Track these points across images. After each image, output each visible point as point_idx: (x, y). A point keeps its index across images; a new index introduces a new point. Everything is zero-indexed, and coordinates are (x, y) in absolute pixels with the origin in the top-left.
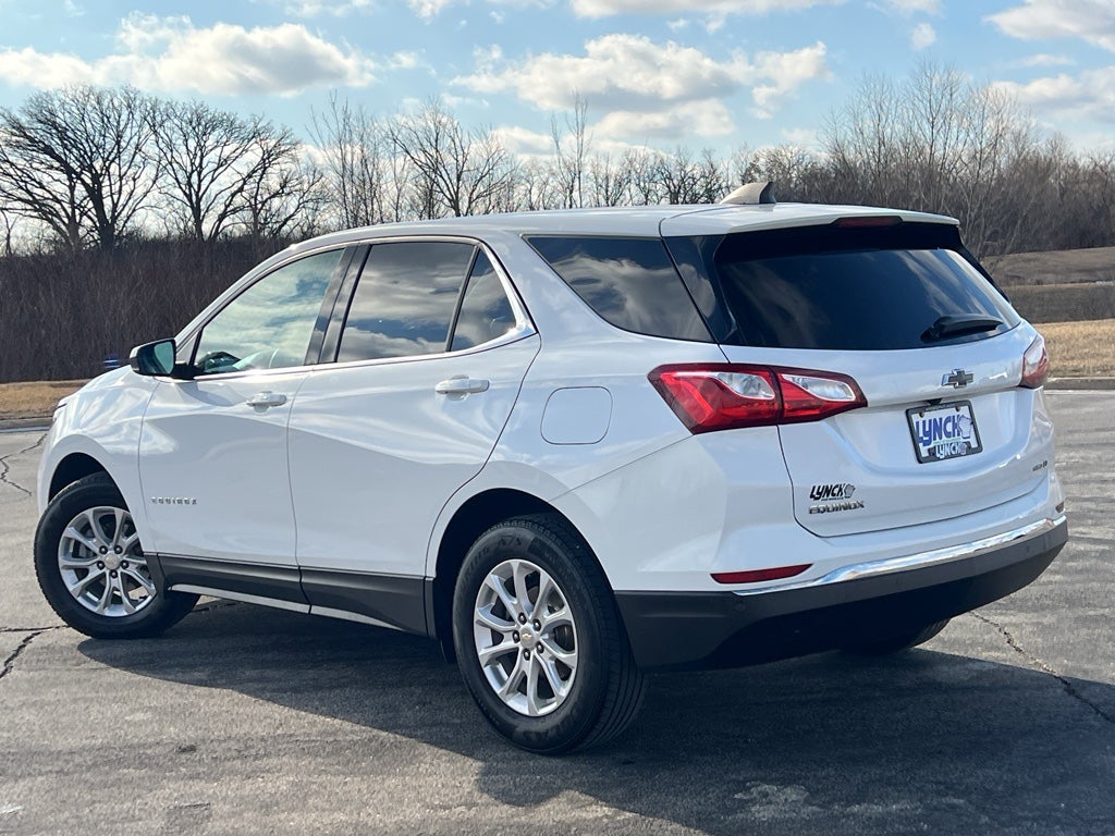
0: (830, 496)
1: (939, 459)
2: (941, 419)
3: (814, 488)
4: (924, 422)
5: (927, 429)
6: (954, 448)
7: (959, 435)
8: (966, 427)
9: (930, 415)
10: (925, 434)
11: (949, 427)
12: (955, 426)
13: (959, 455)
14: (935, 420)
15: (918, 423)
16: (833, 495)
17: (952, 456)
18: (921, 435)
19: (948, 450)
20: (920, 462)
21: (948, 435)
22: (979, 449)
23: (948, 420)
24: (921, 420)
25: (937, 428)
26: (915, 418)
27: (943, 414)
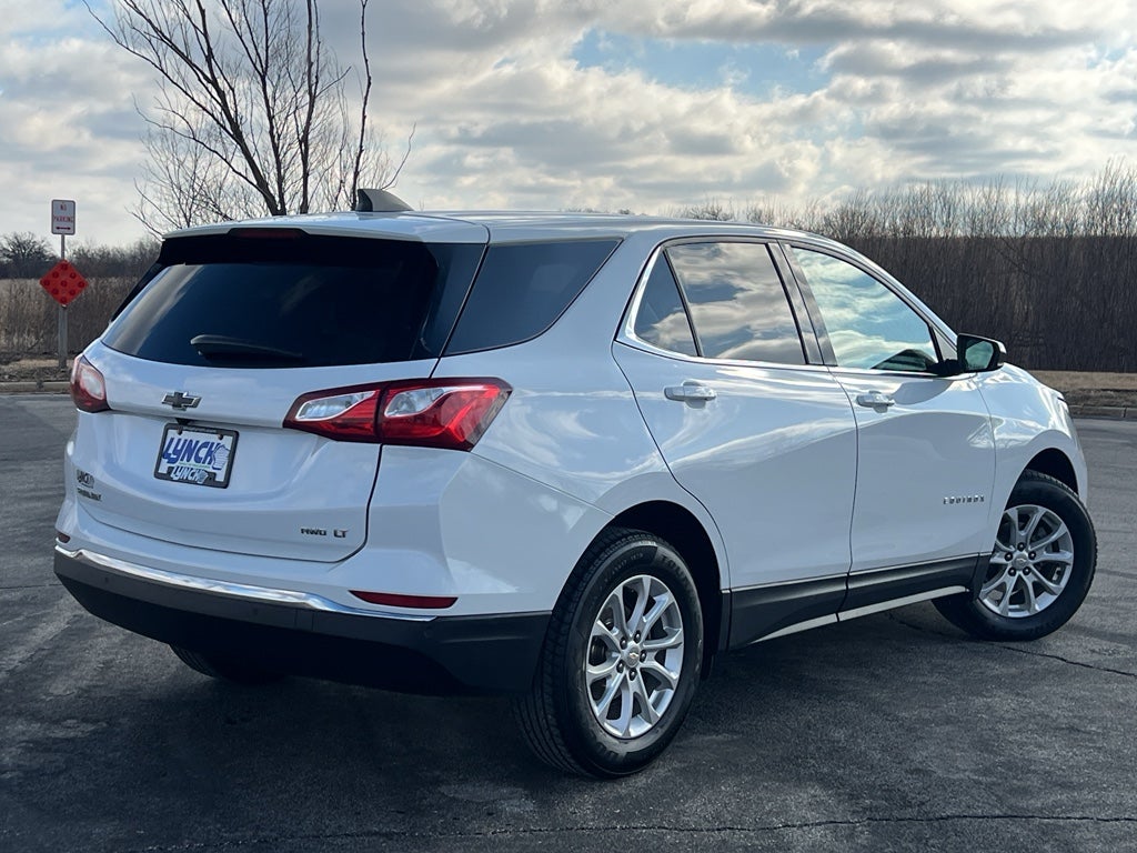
0: (84, 482)
1: (172, 480)
2: (197, 442)
4: (179, 440)
5: (179, 448)
6: (192, 475)
7: (209, 463)
8: (221, 458)
9: (187, 435)
10: (175, 452)
11: (203, 453)
12: (210, 453)
13: (195, 483)
14: (191, 441)
15: (172, 440)
17: (187, 481)
18: (170, 451)
19: (186, 474)
20: (156, 476)
21: (198, 460)
22: (225, 485)
23: (205, 445)
24: (177, 437)
25: (191, 450)
26: (172, 433)
27: (202, 438)
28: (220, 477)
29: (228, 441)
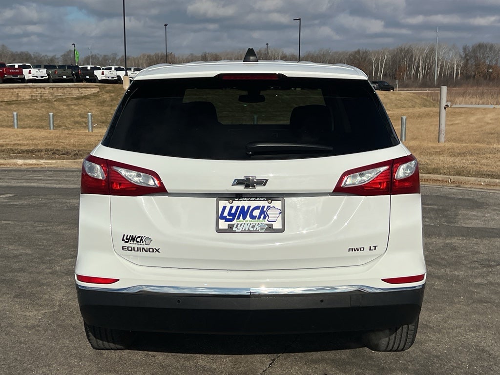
0: (135, 242)
3: (124, 235)
9: (239, 204)
13: (256, 232)
16: (137, 242)
17: (249, 231)
20: (218, 232)
24: (229, 205)
26: (224, 203)
27: (254, 204)
28: (277, 225)
29: (277, 204)
